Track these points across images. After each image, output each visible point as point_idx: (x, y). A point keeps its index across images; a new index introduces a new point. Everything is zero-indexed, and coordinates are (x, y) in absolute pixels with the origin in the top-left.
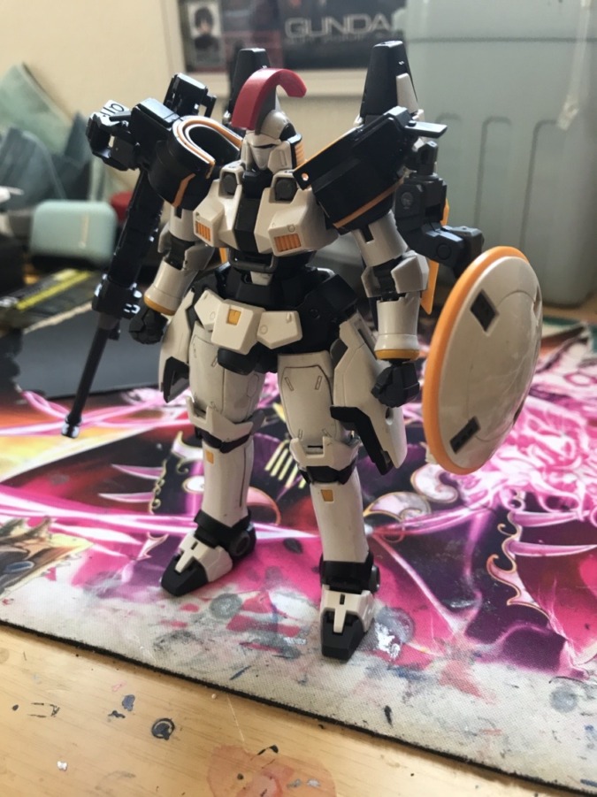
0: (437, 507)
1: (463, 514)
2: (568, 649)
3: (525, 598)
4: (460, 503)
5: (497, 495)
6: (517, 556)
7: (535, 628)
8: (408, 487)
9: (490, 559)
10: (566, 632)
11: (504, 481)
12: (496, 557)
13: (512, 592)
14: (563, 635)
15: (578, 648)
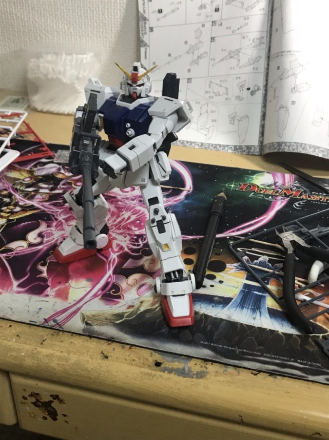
0: (31, 245)
1: (40, 247)
2: (49, 289)
3: (45, 275)
4: (41, 243)
5: (57, 240)
6: (50, 262)
7: (42, 283)
8: (24, 238)
9: (40, 263)
10: (51, 285)
11: (64, 234)
12: (43, 262)
13: (41, 272)
14: (50, 285)
15: (52, 289)
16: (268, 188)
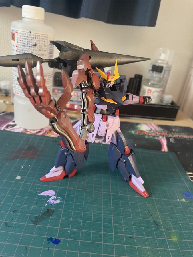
16: (150, 132)
